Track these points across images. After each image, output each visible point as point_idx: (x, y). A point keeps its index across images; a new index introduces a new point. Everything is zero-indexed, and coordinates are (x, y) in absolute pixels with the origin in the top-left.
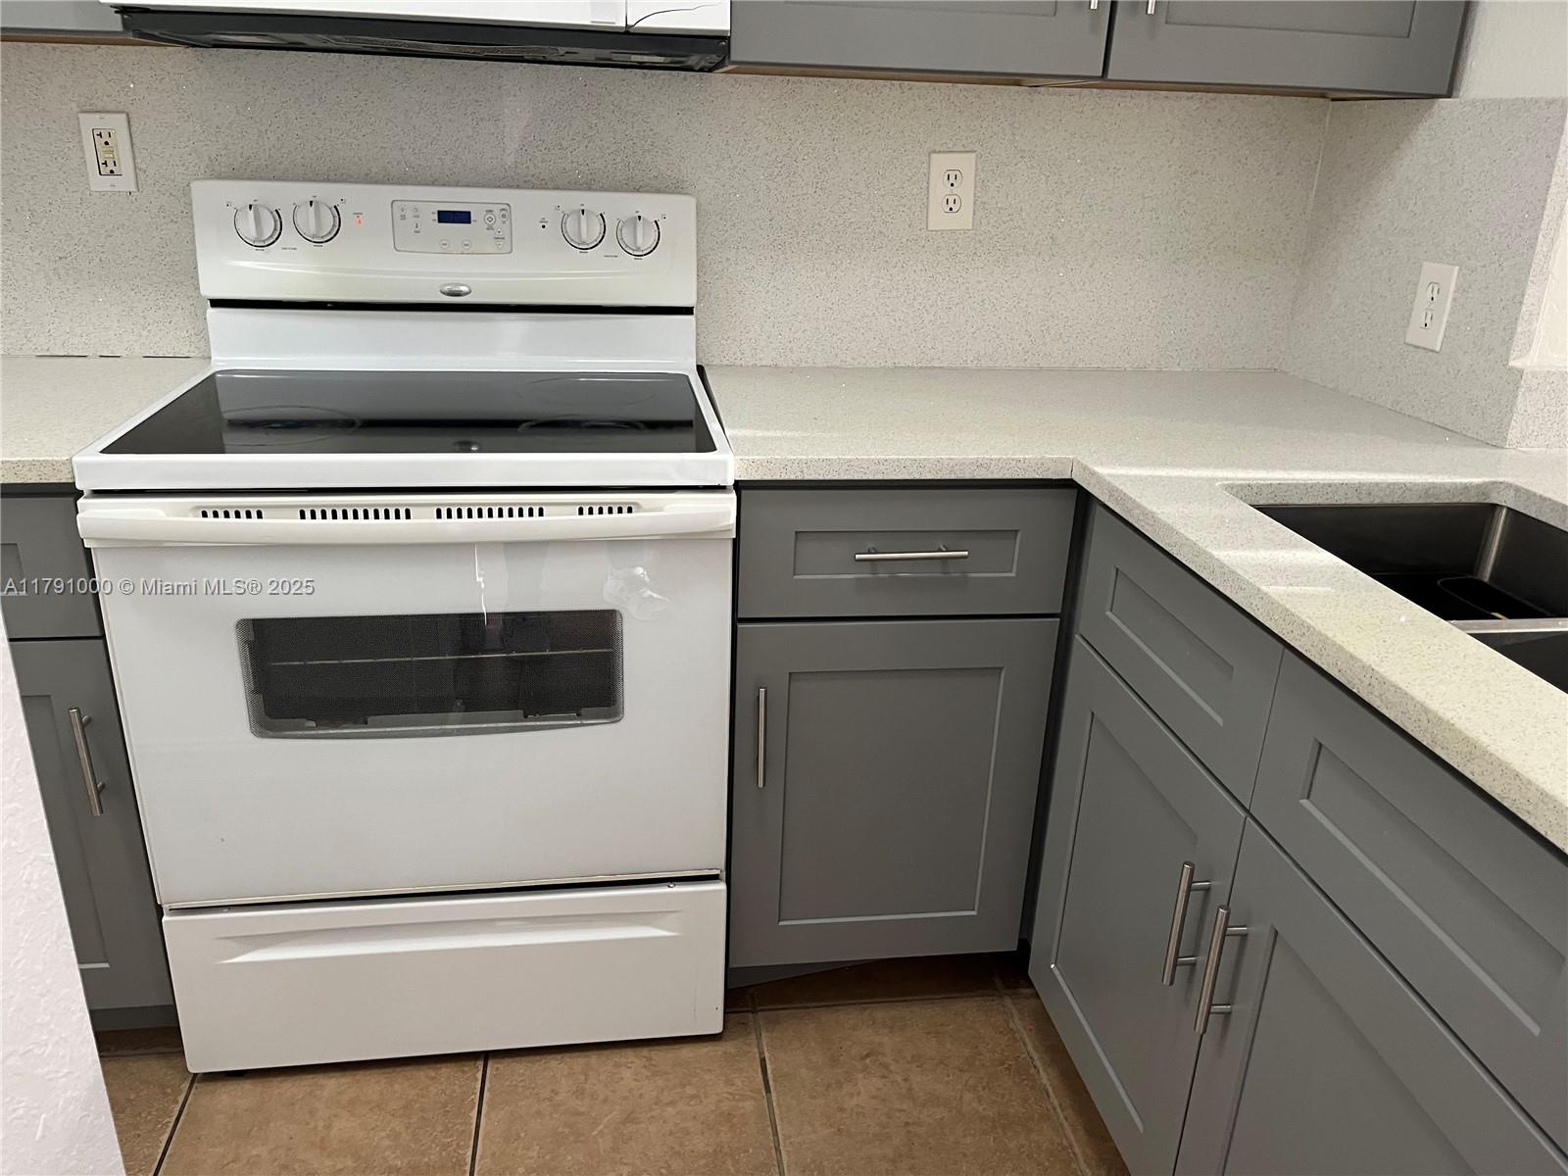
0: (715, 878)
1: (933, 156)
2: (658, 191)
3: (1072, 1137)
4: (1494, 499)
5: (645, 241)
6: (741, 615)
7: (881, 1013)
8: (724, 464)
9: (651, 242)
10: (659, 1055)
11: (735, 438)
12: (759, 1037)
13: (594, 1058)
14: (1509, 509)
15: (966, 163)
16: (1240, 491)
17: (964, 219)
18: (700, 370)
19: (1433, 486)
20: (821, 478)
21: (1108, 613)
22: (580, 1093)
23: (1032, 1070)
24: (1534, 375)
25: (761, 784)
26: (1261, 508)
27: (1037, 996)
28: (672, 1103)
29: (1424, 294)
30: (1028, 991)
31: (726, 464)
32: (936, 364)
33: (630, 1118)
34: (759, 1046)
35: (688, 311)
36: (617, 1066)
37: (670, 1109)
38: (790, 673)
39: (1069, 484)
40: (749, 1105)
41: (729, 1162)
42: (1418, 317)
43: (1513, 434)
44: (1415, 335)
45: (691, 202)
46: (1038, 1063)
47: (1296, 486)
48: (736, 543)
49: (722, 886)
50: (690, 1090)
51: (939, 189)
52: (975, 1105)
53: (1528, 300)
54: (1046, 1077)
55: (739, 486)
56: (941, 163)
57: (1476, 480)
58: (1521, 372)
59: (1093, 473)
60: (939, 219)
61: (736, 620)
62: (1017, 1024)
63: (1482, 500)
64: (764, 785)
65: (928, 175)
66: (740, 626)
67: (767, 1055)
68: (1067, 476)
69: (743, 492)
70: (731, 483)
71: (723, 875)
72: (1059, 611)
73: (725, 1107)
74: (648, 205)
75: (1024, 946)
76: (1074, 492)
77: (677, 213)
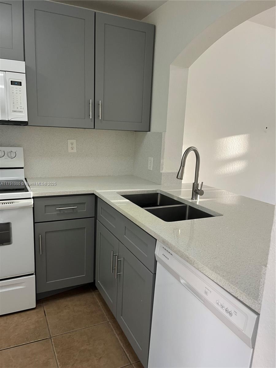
0: (32, 274)
1: (68, 140)
2: (15, 146)
3: (104, 312)
4: (158, 192)
5: (13, 155)
6: (35, 222)
7: (68, 299)
8: (30, 194)
9: (14, 156)
10: (22, 314)
11: (32, 190)
12: (44, 307)
13: (8, 317)
14: (160, 194)
15: (74, 141)
16: (118, 193)
17: (75, 151)
18: (26, 179)
19: (148, 191)
20: (49, 195)
21: (101, 215)
22: (6, 323)
23: (97, 303)
24: (164, 173)
25: (41, 254)
26: (122, 196)
27: (98, 291)
28: (26, 321)
29: (149, 162)
30: (97, 291)
31: (31, 194)
32: (72, 176)
33: (17, 325)
34: (44, 309)
35: (22, 168)
36: (14, 317)
37: (25, 322)
38: (46, 232)
39: (93, 194)
40: (42, 319)
41: (38, 329)
42: (149, 166)
43: (162, 183)
44: (149, 168)
45: (22, 149)
46: (99, 302)
47: (128, 192)
48: (33, 208)
49: (34, 276)
50: (29, 319)
51: (70, 146)
52: (86, 310)
53: (161, 162)
54: (100, 304)
55: (33, 198)
56: (70, 141)
57: (155, 189)
58: (162, 173)
59: (96, 192)
60: (70, 150)
61: (34, 223)
62: (95, 296)
63: (156, 192)
64: (42, 253)
65: (67, 143)
66: (35, 224)
67: (45, 310)
68: (92, 193)
69: (34, 199)
70: (32, 197)
71: (34, 274)
72: (94, 216)
73: (36, 320)
74: (14, 149)
75: (94, 280)
76: (94, 195)
77: (19, 151)
